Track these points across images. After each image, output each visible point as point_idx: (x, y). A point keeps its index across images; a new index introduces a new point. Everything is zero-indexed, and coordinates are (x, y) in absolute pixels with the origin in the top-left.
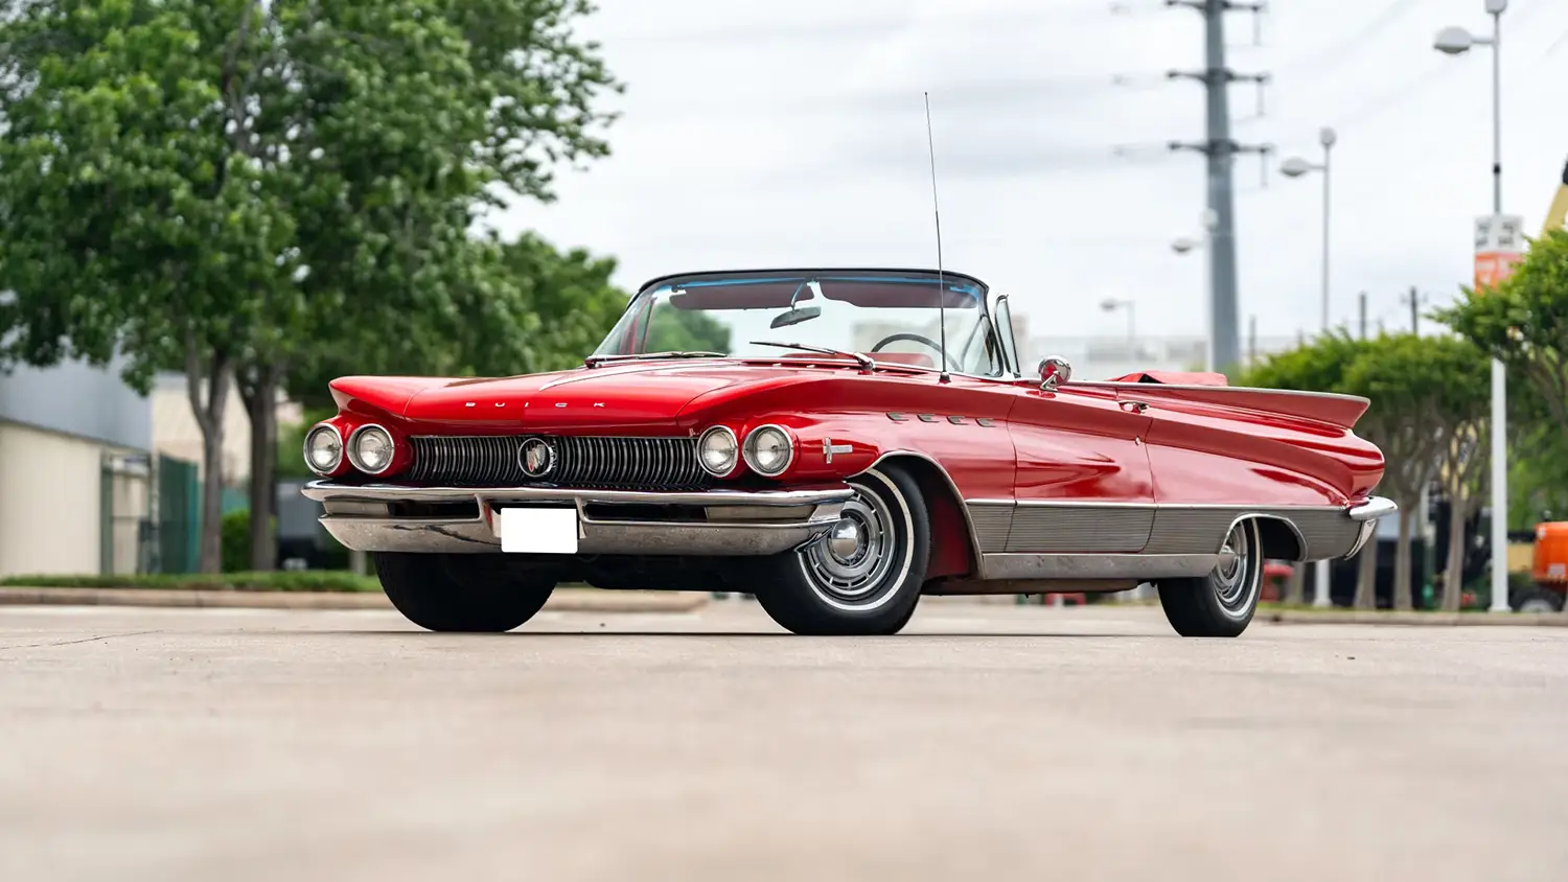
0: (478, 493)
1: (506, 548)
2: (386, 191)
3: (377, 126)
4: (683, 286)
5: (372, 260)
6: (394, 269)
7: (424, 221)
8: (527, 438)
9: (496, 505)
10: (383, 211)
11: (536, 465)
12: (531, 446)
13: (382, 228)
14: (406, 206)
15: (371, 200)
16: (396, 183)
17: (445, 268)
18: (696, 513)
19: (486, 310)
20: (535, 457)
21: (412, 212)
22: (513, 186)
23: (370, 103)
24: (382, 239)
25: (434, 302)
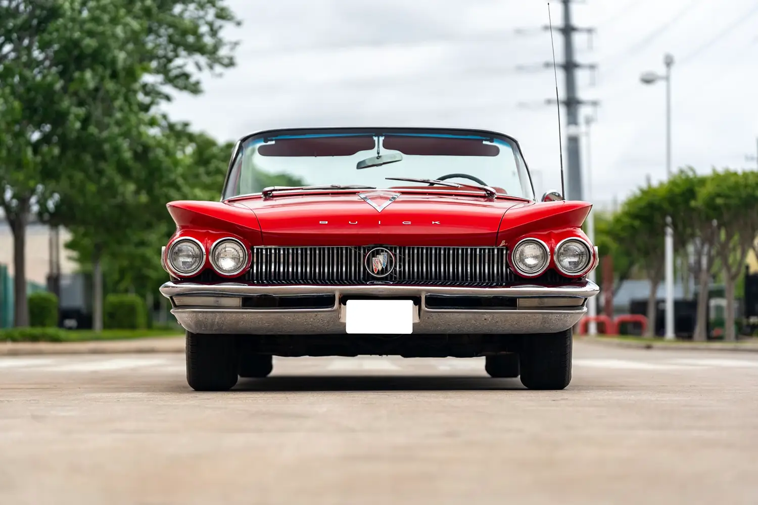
0: (337, 290)
1: (349, 330)
2: (82, 80)
3: (77, 35)
4: (274, 138)
5: (78, 125)
6: (93, 129)
7: (108, 100)
8: (373, 248)
9: (344, 299)
10: (82, 94)
11: (380, 268)
12: (375, 254)
13: (81, 104)
14: (97, 90)
15: (72, 87)
16: (88, 75)
17: (124, 128)
18: (510, 302)
19: (151, 155)
20: (379, 262)
21: (101, 94)
22: (176, 86)
23: (73, 20)
24: (81, 111)
25: (117, 150)
